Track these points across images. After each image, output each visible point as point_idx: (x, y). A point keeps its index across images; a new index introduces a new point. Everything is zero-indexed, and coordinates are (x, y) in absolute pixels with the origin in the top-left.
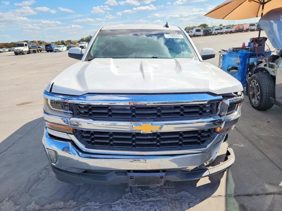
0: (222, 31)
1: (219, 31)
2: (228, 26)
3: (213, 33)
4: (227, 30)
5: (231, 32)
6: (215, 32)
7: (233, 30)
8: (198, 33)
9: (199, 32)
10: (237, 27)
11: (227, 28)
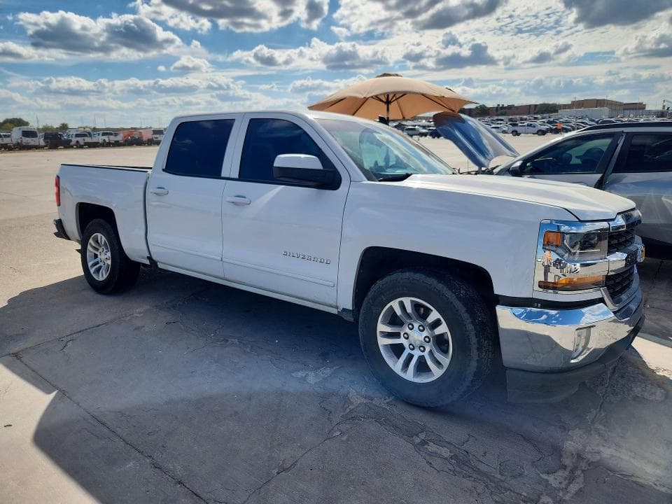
0: (95, 140)
1: (88, 140)
2: (108, 129)
3: (72, 144)
4: (106, 138)
5: (117, 144)
6: (77, 142)
7: (120, 138)
8: (31, 141)
9: (34, 139)
10: (126, 133)
11: (104, 134)
